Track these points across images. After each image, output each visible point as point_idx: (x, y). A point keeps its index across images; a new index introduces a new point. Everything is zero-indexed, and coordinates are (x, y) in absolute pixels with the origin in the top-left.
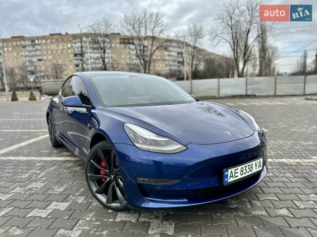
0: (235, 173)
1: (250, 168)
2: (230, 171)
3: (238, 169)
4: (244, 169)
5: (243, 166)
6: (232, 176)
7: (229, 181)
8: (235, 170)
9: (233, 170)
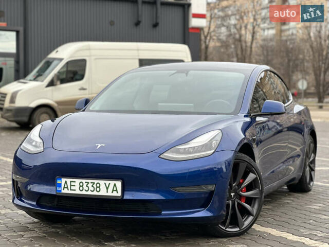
0: (71, 185)
1: (95, 186)
2: (63, 180)
3: (75, 182)
4: (85, 184)
5: (84, 181)
6: (67, 188)
7: (63, 191)
8: (71, 182)
9: (68, 180)
